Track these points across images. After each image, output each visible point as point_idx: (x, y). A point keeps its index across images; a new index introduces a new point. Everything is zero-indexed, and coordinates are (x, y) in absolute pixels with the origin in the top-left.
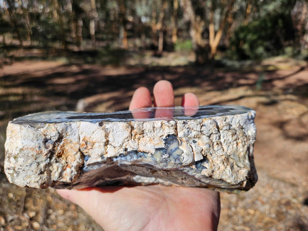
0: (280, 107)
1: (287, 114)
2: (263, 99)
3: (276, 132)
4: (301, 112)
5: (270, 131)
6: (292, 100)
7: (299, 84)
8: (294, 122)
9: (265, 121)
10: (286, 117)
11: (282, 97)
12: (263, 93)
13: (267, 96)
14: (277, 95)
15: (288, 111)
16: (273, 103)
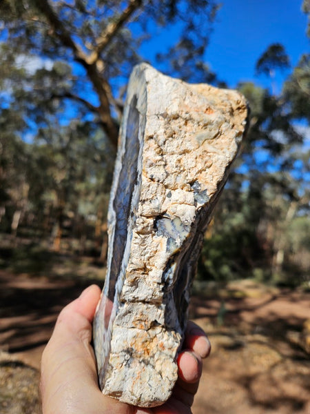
0: (246, 352)
1: (254, 364)
2: (226, 340)
3: (240, 394)
4: (271, 362)
5: (232, 391)
6: (260, 343)
7: (271, 318)
8: (263, 378)
9: (227, 375)
10: (253, 370)
11: (249, 337)
12: (226, 330)
13: (230, 335)
14: (242, 333)
15: (256, 359)
16: (236, 347)
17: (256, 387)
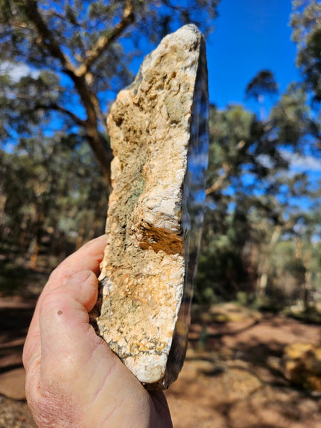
0: (226, 378)
1: (234, 391)
2: (206, 365)
3: (218, 421)
4: (251, 388)
5: (210, 418)
6: (241, 368)
7: (253, 343)
8: (242, 405)
9: (206, 402)
10: (233, 396)
11: (230, 363)
12: (206, 355)
13: (210, 360)
14: (223, 359)
15: (236, 385)
16: (217, 373)
17: (234, 414)
